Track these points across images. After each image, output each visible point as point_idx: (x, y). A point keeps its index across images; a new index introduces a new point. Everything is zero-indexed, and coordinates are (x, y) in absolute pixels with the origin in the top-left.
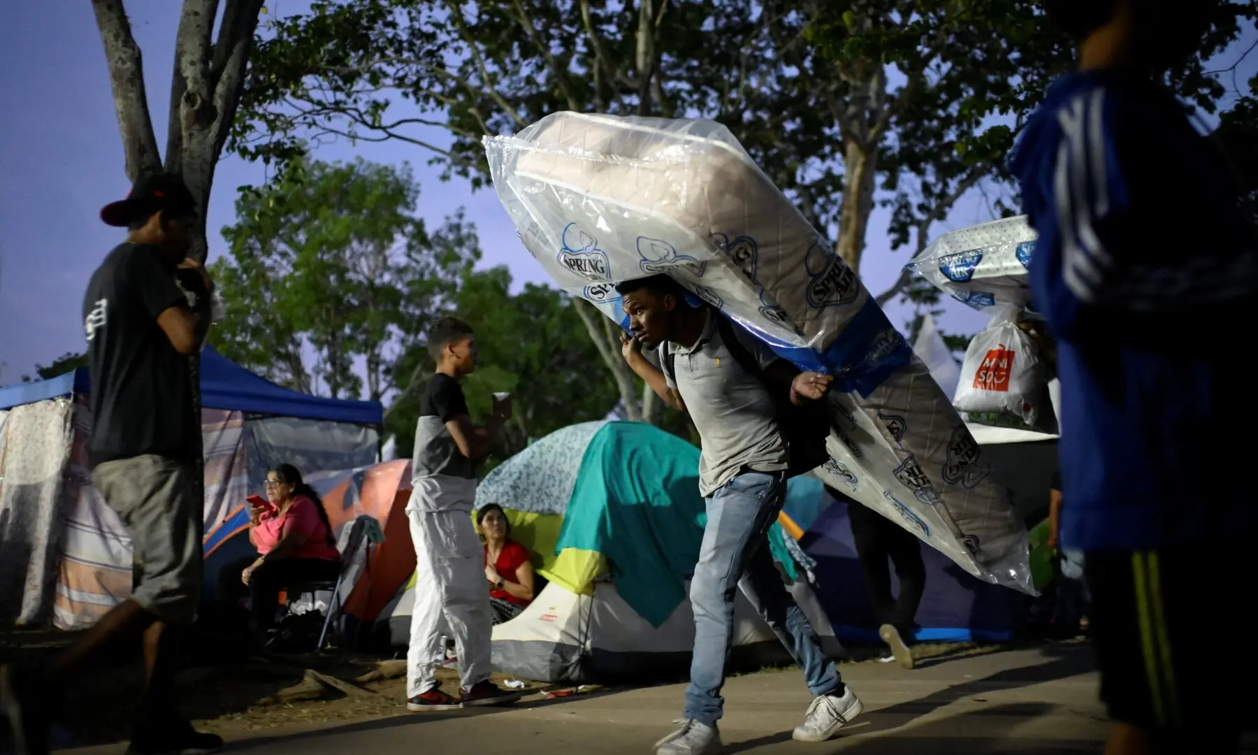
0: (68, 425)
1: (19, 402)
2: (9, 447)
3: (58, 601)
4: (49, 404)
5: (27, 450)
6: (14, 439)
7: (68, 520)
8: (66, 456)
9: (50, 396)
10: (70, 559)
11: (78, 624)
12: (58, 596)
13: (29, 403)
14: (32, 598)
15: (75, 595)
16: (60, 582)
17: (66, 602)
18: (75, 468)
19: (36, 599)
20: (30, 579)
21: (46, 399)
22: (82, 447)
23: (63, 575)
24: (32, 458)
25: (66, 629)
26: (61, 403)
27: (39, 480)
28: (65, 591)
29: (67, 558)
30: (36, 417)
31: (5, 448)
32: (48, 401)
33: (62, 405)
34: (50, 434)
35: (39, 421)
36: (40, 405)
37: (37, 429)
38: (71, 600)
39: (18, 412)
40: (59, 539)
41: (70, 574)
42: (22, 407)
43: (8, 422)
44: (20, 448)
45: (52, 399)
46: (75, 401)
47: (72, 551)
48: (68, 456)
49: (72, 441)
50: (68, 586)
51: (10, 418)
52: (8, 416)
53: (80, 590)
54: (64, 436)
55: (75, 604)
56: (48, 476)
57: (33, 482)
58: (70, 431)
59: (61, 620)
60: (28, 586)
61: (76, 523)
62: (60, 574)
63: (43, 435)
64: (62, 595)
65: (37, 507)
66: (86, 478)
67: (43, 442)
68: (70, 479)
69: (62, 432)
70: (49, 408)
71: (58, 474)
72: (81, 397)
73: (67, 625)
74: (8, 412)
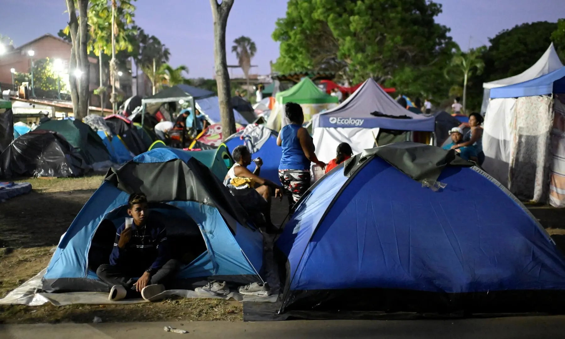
0: (551, 110)
1: (522, 95)
2: (518, 116)
3: (551, 193)
4: (539, 98)
5: (528, 119)
6: (521, 113)
7: (554, 155)
8: (551, 125)
9: (540, 94)
10: (555, 174)
11: (562, 205)
12: (551, 191)
13: (527, 96)
14: (538, 189)
15: (560, 191)
16: (552, 184)
17: (555, 194)
18: (556, 131)
19: (539, 190)
20: (537, 181)
21: (537, 95)
22: (559, 120)
23: (553, 181)
24: (531, 123)
25: (556, 207)
26: (545, 98)
27: (536, 134)
28: (554, 189)
29: (554, 173)
30: (532, 104)
31: (516, 117)
32: (538, 96)
33: (546, 99)
34: (541, 113)
35: (534, 105)
36: (534, 98)
37: (533, 109)
38: (558, 193)
39: (521, 100)
40: (550, 165)
41: (556, 181)
42: (524, 98)
43: (517, 104)
44: (524, 117)
45: (541, 96)
46: (554, 97)
47: (556, 170)
48: (552, 125)
49: (553, 118)
50: (556, 186)
51: (517, 103)
52: (516, 101)
53: (562, 189)
54: (549, 115)
55: (560, 196)
56: (541, 133)
57: (533, 135)
58: (552, 112)
59: (553, 203)
60: (536, 184)
61: (558, 157)
62: (551, 181)
63: (537, 113)
64: (553, 191)
65: (536, 147)
66: (562, 135)
67: (537, 116)
68: (553, 136)
69: (547, 113)
70: (539, 100)
71: (547, 132)
72: (557, 96)
73: (557, 205)
74: (516, 99)
